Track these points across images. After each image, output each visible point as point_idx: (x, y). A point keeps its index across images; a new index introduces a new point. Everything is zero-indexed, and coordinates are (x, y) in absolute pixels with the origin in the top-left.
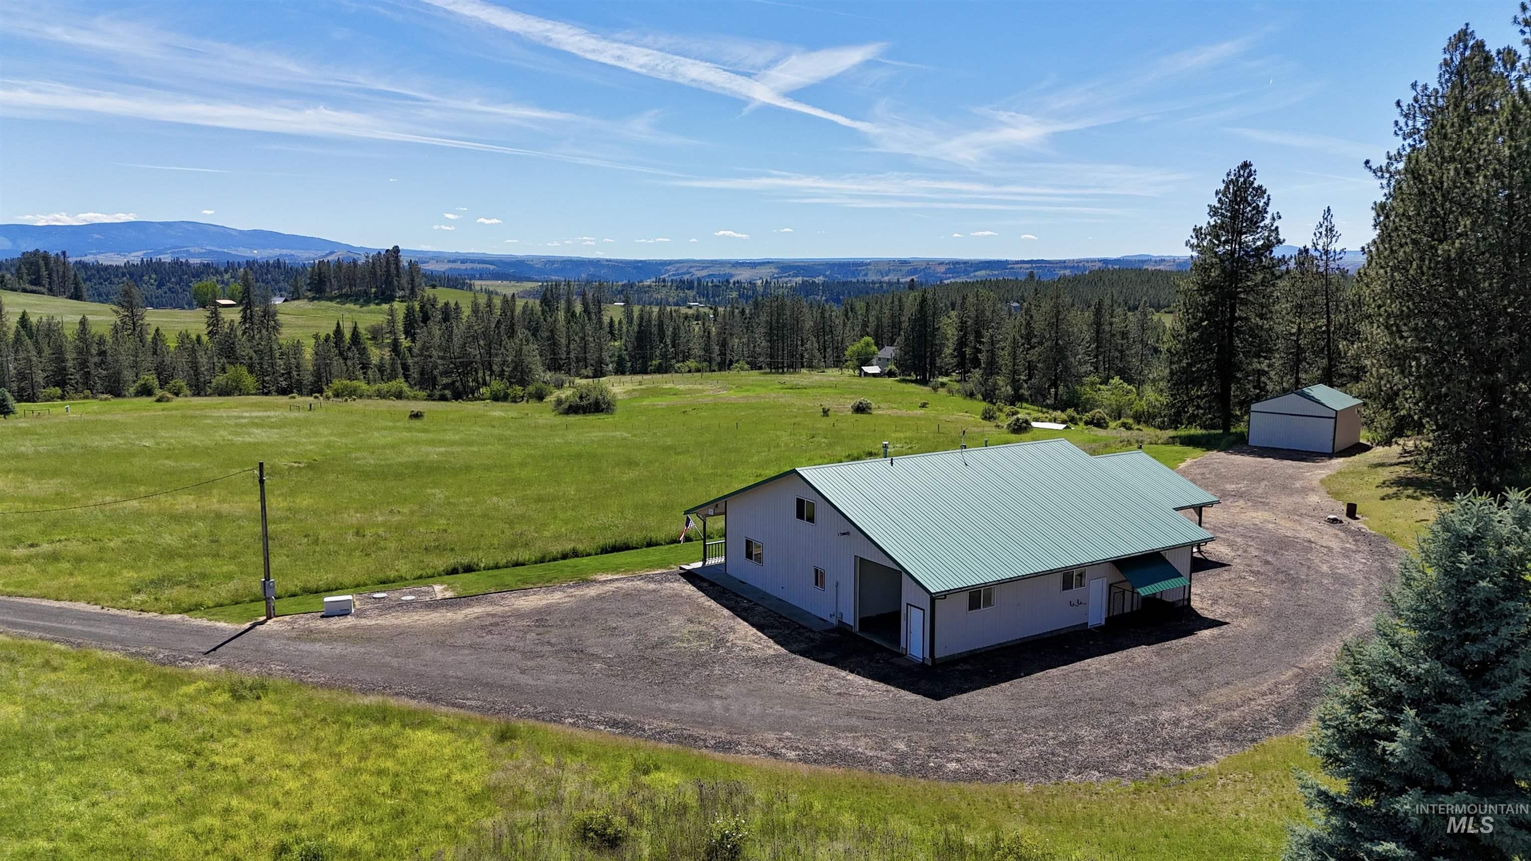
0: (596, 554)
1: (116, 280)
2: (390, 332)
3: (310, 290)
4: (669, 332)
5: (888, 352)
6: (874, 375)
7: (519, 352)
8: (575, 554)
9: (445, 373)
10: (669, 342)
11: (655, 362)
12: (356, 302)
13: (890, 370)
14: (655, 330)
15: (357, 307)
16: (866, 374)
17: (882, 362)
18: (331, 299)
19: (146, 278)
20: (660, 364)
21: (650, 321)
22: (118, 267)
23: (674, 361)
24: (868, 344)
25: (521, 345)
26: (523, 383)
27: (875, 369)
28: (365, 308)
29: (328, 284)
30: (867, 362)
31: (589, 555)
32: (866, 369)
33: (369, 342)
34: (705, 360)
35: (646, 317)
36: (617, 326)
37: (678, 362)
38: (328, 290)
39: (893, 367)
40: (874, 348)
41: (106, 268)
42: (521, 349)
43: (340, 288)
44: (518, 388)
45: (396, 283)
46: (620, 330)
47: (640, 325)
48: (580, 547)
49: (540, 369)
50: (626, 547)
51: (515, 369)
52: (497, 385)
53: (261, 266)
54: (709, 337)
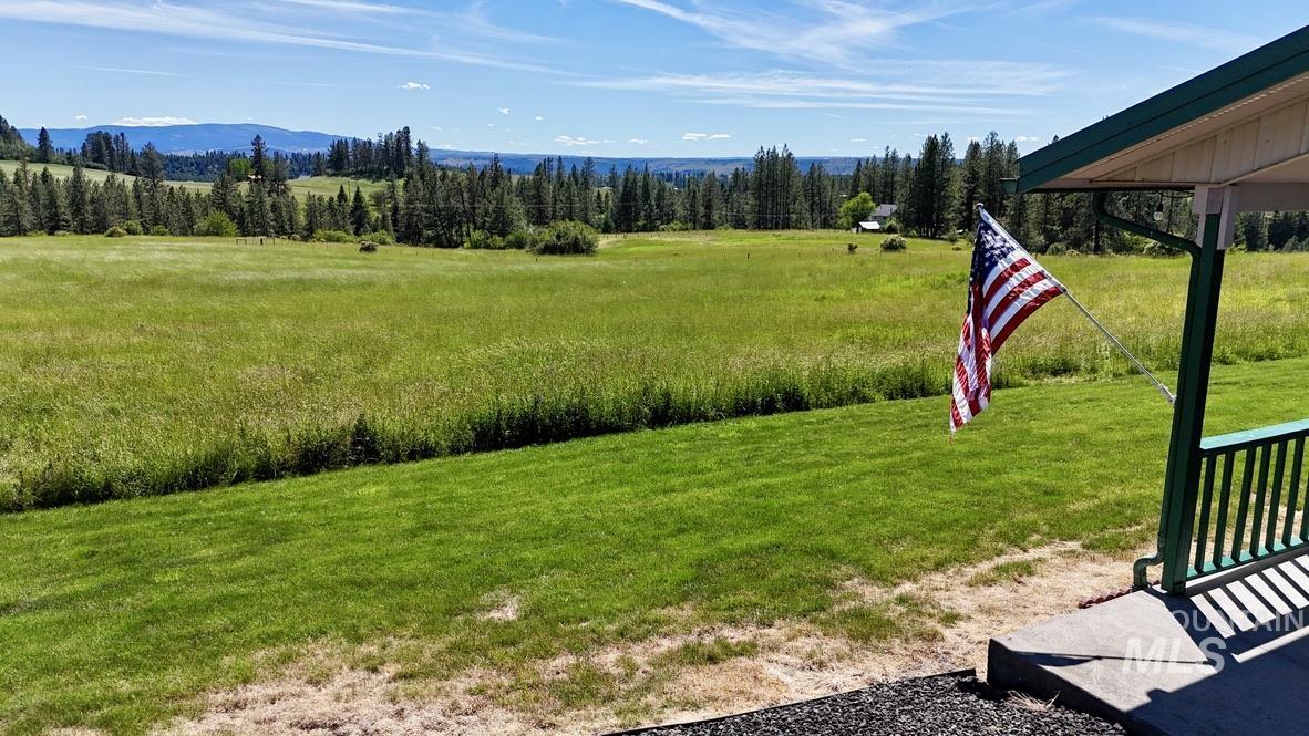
0: (455, 450)
1: (185, 169)
2: (390, 198)
3: (331, 168)
4: (654, 194)
5: (886, 209)
6: (873, 231)
7: (500, 200)
8: (366, 448)
9: (429, 226)
10: (653, 202)
11: (641, 223)
12: (369, 178)
13: (890, 226)
14: (639, 192)
15: (369, 182)
16: (864, 230)
17: (881, 219)
18: (347, 175)
19: (210, 167)
20: (645, 225)
21: (635, 182)
22: (187, 158)
23: (658, 222)
24: (865, 200)
25: (503, 193)
26: (503, 234)
27: (874, 225)
28: (376, 184)
29: (346, 161)
30: (865, 219)
31: (424, 452)
32: (864, 224)
33: (370, 208)
34: (690, 220)
35: (631, 177)
36: (603, 200)
37: (662, 224)
38: (346, 167)
39: (894, 223)
40: (871, 204)
41: (178, 159)
42: (502, 198)
43: (356, 166)
44: (498, 238)
45: (406, 161)
46: (607, 202)
47: (625, 187)
48: (388, 423)
49: (523, 223)
50: (574, 425)
51: (496, 219)
52: (477, 235)
53: (304, 158)
54: (694, 197)
